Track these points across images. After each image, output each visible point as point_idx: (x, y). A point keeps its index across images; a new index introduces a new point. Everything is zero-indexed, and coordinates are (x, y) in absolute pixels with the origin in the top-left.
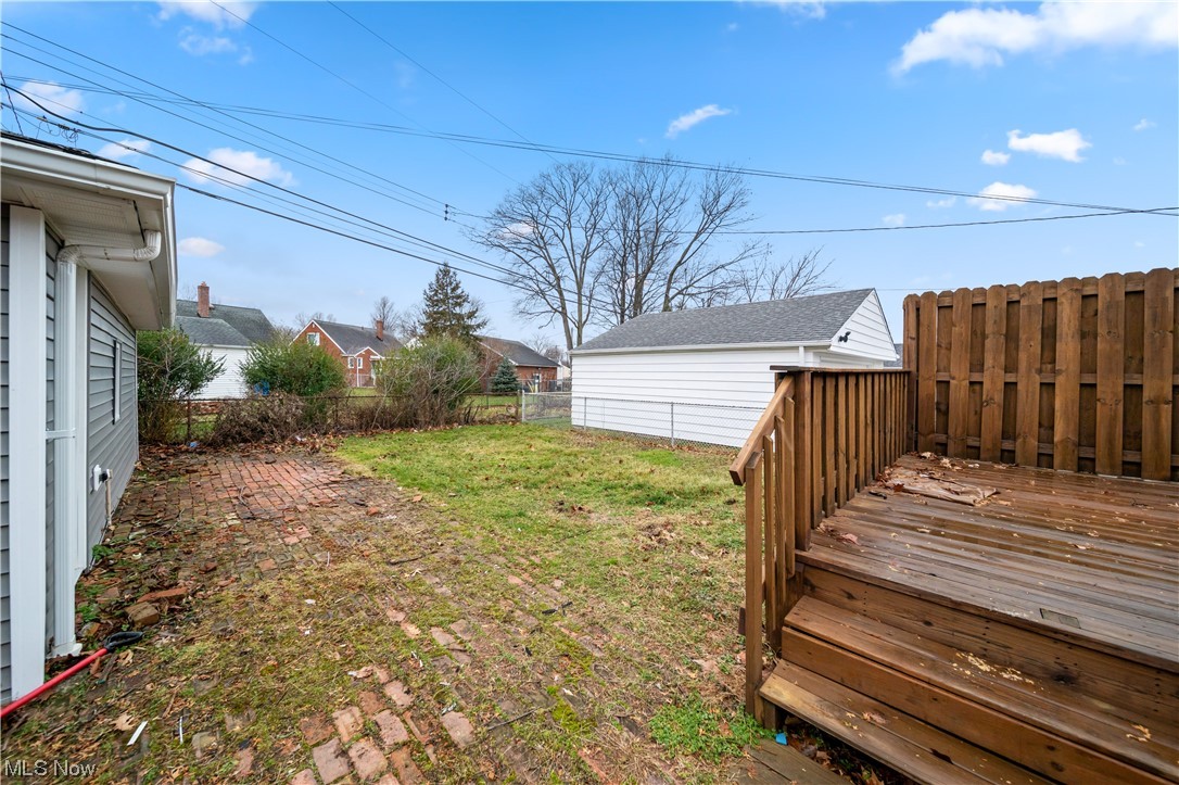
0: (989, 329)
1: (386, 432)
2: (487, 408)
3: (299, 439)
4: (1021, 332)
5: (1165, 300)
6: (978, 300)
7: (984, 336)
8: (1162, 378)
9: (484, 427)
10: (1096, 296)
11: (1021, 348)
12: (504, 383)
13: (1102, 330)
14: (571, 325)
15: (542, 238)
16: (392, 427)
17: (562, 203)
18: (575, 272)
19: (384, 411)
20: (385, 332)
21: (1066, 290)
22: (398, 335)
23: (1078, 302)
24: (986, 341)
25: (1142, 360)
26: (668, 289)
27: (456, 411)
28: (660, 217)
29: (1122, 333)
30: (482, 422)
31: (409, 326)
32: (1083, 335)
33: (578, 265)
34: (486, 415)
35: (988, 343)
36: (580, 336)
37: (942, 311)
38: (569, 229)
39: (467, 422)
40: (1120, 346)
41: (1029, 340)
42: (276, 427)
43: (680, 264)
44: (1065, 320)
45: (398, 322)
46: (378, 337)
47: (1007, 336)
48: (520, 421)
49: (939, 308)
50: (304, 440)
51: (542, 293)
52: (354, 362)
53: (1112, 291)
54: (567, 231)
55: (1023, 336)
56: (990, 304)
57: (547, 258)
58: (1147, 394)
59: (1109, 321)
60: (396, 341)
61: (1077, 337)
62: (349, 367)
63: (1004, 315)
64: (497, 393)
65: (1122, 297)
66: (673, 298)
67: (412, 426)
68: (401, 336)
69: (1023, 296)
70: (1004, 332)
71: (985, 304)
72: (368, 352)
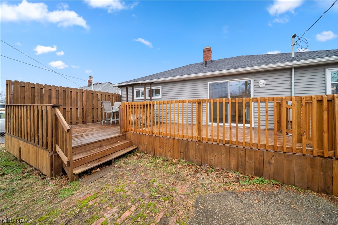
0: (36, 94)
4: (44, 96)
5: (69, 93)
6: (33, 86)
7: (34, 96)
8: (69, 107)
10: (58, 90)
11: (44, 100)
13: (60, 97)
21: (53, 88)
23: (55, 91)
24: (35, 98)
25: (66, 104)
29: (63, 98)
32: (56, 98)
35: (36, 98)
37: (21, 87)
40: (62, 101)
41: (46, 98)
44: (53, 94)
47: (41, 97)
49: (20, 86)
53: (61, 90)
55: (44, 97)
56: (36, 88)
58: (67, 110)
59: (61, 96)
61: (55, 99)
63: (40, 91)
65: (63, 91)
69: (44, 87)
70: (40, 95)
71: (35, 88)
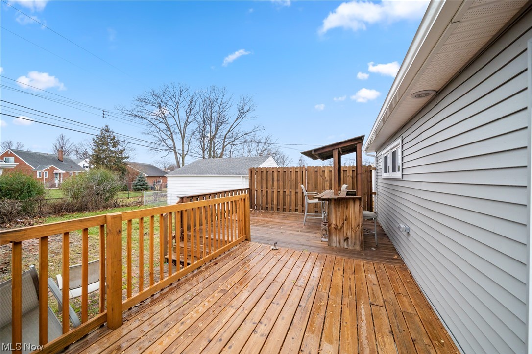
1: (70, 214)
2: (128, 198)
3: (19, 220)
5: (288, 174)
6: (262, 170)
8: (288, 190)
9: (124, 208)
10: (280, 172)
12: (140, 185)
13: (280, 179)
14: (179, 156)
15: (164, 114)
16: (73, 211)
17: (174, 99)
18: (181, 131)
19: (68, 204)
20: (64, 156)
21: (275, 170)
22: (73, 157)
23: (277, 173)
26: (224, 142)
27: (109, 202)
28: (221, 111)
29: (283, 180)
30: (123, 206)
31: (81, 151)
33: (182, 129)
34: (126, 202)
36: (183, 161)
38: (178, 111)
39: (115, 207)
40: (283, 183)
42: (6, 216)
43: (229, 131)
44: (275, 177)
45: (73, 148)
46: (60, 159)
47: (267, 180)
48: (143, 204)
49: (256, 172)
50: (22, 221)
51: (163, 140)
52: (42, 174)
54: (176, 112)
56: (264, 172)
57: (166, 124)
60: (71, 161)
61: (277, 181)
62: (38, 177)
63: (266, 175)
64: (136, 190)
65: (283, 172)
66: (226, 145)
67: (85, 210)
68: (75, 157)
69: (269, 170)
72: (53, 169)
